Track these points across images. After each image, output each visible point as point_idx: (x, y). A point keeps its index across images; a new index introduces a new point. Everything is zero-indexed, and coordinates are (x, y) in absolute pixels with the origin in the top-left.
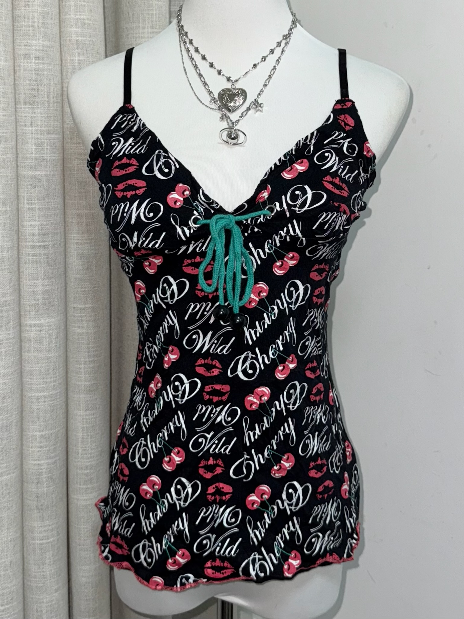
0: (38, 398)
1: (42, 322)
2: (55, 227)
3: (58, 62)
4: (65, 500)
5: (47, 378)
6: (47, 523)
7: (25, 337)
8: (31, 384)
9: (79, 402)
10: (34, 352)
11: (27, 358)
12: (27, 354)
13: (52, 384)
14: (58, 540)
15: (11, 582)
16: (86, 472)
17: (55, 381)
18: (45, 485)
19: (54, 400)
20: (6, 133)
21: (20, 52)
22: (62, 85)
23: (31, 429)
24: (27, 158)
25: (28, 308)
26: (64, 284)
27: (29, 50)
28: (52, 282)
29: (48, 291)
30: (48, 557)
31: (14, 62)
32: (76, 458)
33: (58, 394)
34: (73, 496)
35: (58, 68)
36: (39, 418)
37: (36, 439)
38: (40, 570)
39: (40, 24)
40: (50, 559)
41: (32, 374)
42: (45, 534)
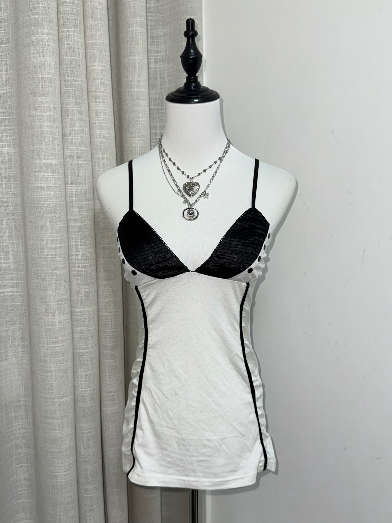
0: (84, 353)
1: (85, 309)
2: (90, 255)
3: (90, 159)
4: (99, 411)
5: (88, 342)
6: (90, 424)
7: (75, 319)
8: (79, 345)
9: (107, 355)
10: (80, 327)
11: (76, 330)
12: (76, 328)
13: (91, 345)
14: (96, 434)
15: (69, 458)
16: (111, 394)
17: (92, 343)
18: (89, 402)
19: (92, 354)
20: (60, 201)
21: (67, 154)
22: (93, 172)
23: (80, 371)
24: (74, 216)
25: (76, 302)
26: (96, 288)
27: (73, 153)
28: (89, 287)
29: (87, 292)
30: (91, 443)
31: (64, 160)
32: (105, 387)
33: (95, 350)
34: (104, 409)
35: (90, 163)
36: (84, 365)
37: (83, 376)
38: (87, 451)
39: (79, 138)
40: (92, 444)
41: (80, 340)
42: (89, 431)
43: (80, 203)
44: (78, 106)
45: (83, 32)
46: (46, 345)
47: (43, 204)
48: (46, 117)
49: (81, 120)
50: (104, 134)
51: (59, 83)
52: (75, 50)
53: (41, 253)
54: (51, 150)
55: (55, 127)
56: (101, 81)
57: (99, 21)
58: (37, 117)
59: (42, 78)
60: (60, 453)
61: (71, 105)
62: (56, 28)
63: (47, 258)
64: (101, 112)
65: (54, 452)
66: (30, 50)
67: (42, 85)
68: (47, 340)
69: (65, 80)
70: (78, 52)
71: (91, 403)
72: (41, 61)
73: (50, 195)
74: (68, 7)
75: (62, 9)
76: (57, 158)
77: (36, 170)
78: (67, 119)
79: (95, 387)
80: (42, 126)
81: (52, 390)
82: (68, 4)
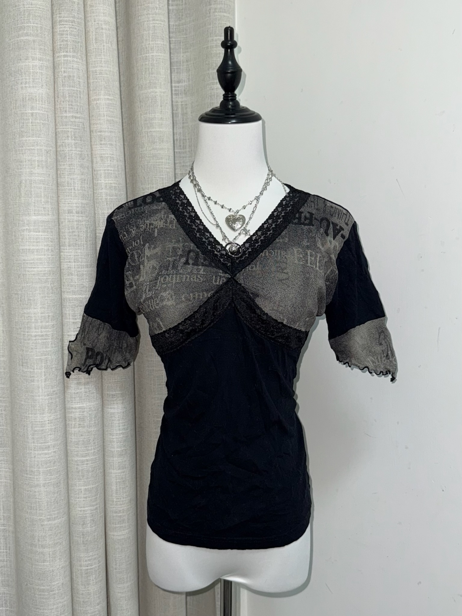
0: (83, 462)
1: (85, 405)
4: (104, 537)
5: (88, 447)
6: (91, 554)
7: (71, 417)
8: (77, 452)
9: (113, 463)
14: (99, 566)
15: (63, 598)
16: (119, 515)
17: (94, 449)
18: (89, 525)
19: (94, 463)
20: (54, 268)
21: (63, 209)
23: (77, 485)
27: (72, 207)
31: (59, 216)
32: (111, 505)
33: (98, 458)
37: (82, 491)
38: (86, 589)
39: (79, 188)
40: (93, 580)
41: (77, 444)
42: (90, 562)
43: (80, 270)
44: (78, 149)
45: (85, 56)
46: (33, 452)
47: (32, 271)
48: (36, 163)
49: (82, 166)
50: (111, 183)
51: (54, 120)
52: (75, 79)
53: (29, 334)
54: (43, 203)
55: (48, 175)
56: (107, 118)
57: (105, 44)
58: (25, 162)
59: (32, 114)
60: (51, 591)
61: (69, 148)
62: (51, 53)
63: (35, 340)
64: (107, 157)
65: (43, 591)
66: (17, 78)
67: (32, 123)
68: (34, 445)
69: (62, 117)
70: (79, 82)
71: (93, 527)
72: (32, 93)
73: (40, 259)
74: (66, 26)
75: (58, 29)
76: (50, 213)
77: (24, 228)
78: (64, 165)
79: (98, 506)
80: (31, 174)
81: (40, 510)
82: (66, 23)
